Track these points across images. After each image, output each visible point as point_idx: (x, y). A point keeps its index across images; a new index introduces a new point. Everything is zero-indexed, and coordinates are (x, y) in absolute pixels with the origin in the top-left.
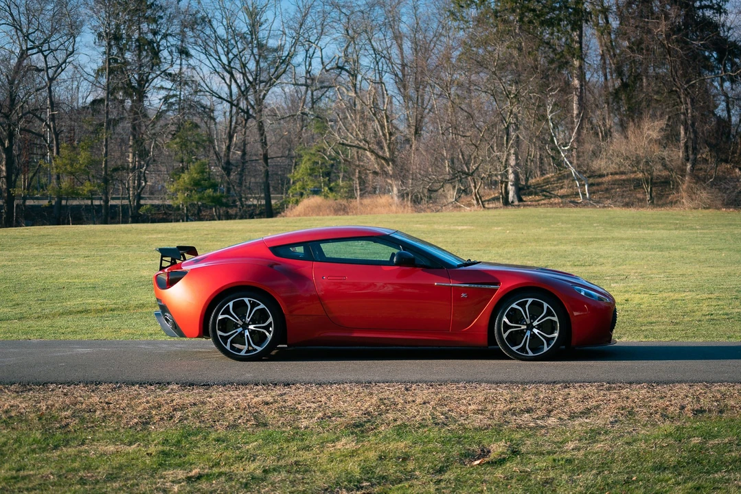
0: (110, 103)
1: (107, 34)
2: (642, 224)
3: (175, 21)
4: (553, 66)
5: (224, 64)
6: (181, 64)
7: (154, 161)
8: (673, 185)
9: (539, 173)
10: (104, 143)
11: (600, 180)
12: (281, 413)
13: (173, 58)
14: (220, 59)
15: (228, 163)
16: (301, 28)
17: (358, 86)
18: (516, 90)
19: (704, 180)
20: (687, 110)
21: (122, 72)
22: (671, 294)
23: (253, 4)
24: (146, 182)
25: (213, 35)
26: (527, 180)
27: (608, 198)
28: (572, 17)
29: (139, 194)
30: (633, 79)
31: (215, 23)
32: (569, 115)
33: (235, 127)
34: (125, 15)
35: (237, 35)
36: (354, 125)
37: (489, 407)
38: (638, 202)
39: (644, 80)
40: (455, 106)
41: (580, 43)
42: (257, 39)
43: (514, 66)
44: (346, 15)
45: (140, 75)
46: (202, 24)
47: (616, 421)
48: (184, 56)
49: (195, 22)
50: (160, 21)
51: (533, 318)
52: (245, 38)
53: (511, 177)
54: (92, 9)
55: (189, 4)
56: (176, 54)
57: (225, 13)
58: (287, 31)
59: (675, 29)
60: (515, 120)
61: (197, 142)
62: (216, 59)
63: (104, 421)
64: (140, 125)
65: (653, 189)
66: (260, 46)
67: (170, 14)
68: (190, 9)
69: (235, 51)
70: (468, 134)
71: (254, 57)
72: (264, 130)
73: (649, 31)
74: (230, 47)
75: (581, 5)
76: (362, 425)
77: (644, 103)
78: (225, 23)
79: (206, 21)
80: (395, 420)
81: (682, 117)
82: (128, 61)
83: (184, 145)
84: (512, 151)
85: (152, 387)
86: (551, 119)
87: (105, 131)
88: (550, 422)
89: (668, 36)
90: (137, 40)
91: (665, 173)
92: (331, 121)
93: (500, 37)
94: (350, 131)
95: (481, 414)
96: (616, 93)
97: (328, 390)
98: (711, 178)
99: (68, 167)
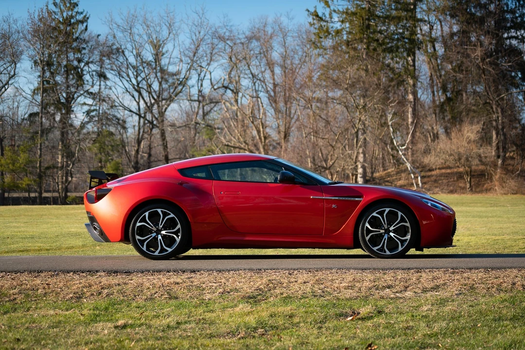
0: (43, 116)
1: (41, 61)
2: (464, 203)
3: (96, 52)
4: (393, 84)
5: (134, 85)
6: (100, 85)
7: (79, 160)
8: (488, 176)
9: (382, 169)
10: (39, 147)
11: (430, 173)
12: (189, 290)
13: (93, 80)
14: (131, 81)
15: (137, 163)
16: (194, 56)
17: (239, 101)
18: (364, 102)
19: (512, 172)
20: (498, 117)
21: (53, 91)
22: (493, 237)
23: (156, 38)
24: (72, 177)
25: (125, 62)
26: (372, 173)
27: (436, 187)
28: (407, 46)
29: (66, 187)
30: (455, 95)
31: (126, 53)
32: (405, 123)
33: (143, 135)
34: (56, 47)
35: (145, 63)
36: (236, 131)
37: (357, 284)
38: (460, 190)
39: (464, 95)
40: (315, 115)
41: (414, 65)
42: (160, 65)
43: (362, 84)
44: (230, 46)
45: (67, 93)
46: (116, 54)
47: (461, 294)
48: (103, 79)
49: (111, 52)
50: (83, 51)
51: (390, 224)
52: (151, 65)
53: (360, 170)
54: (29, 41)
55: (107, 38)
56: (96, 78)
57: (135, 45)
58: (183, 59)
59: (488, 54)
60: (363, 126)
61: (112, 146)
62: (127, 81)
63: (45, 297)
64: (67, 133)
65: (472, 180)
66: (162, 71)
67: (91, 46)
68: (107, 42)
69: (143, 75)
70: (326, 137)
71: (158, 79)
72: (165, 136)
73: (468, 56)
74: (139, 72)
75: (414, 35)
76: (254, 297)
77: (464, 113)
78: (135, 53)
79: (120, 51)
80: (282, 294)
81: (494, 123)
82: (58, 83)
83: (102, 149)
84: (361, 151)
85: (84, 274)
86: (392, 125)
87: (39, 137)
88: (406, 295)
89: (483, 60)
90: (66, 66)
91: (481, 167)
92: (218, 129)
93: (352, 61)
94: (233, 135)
95: (351, 289)
96: (442, 105)
97: (226, 274)
98: (518, 171)
99: (10, 166)
